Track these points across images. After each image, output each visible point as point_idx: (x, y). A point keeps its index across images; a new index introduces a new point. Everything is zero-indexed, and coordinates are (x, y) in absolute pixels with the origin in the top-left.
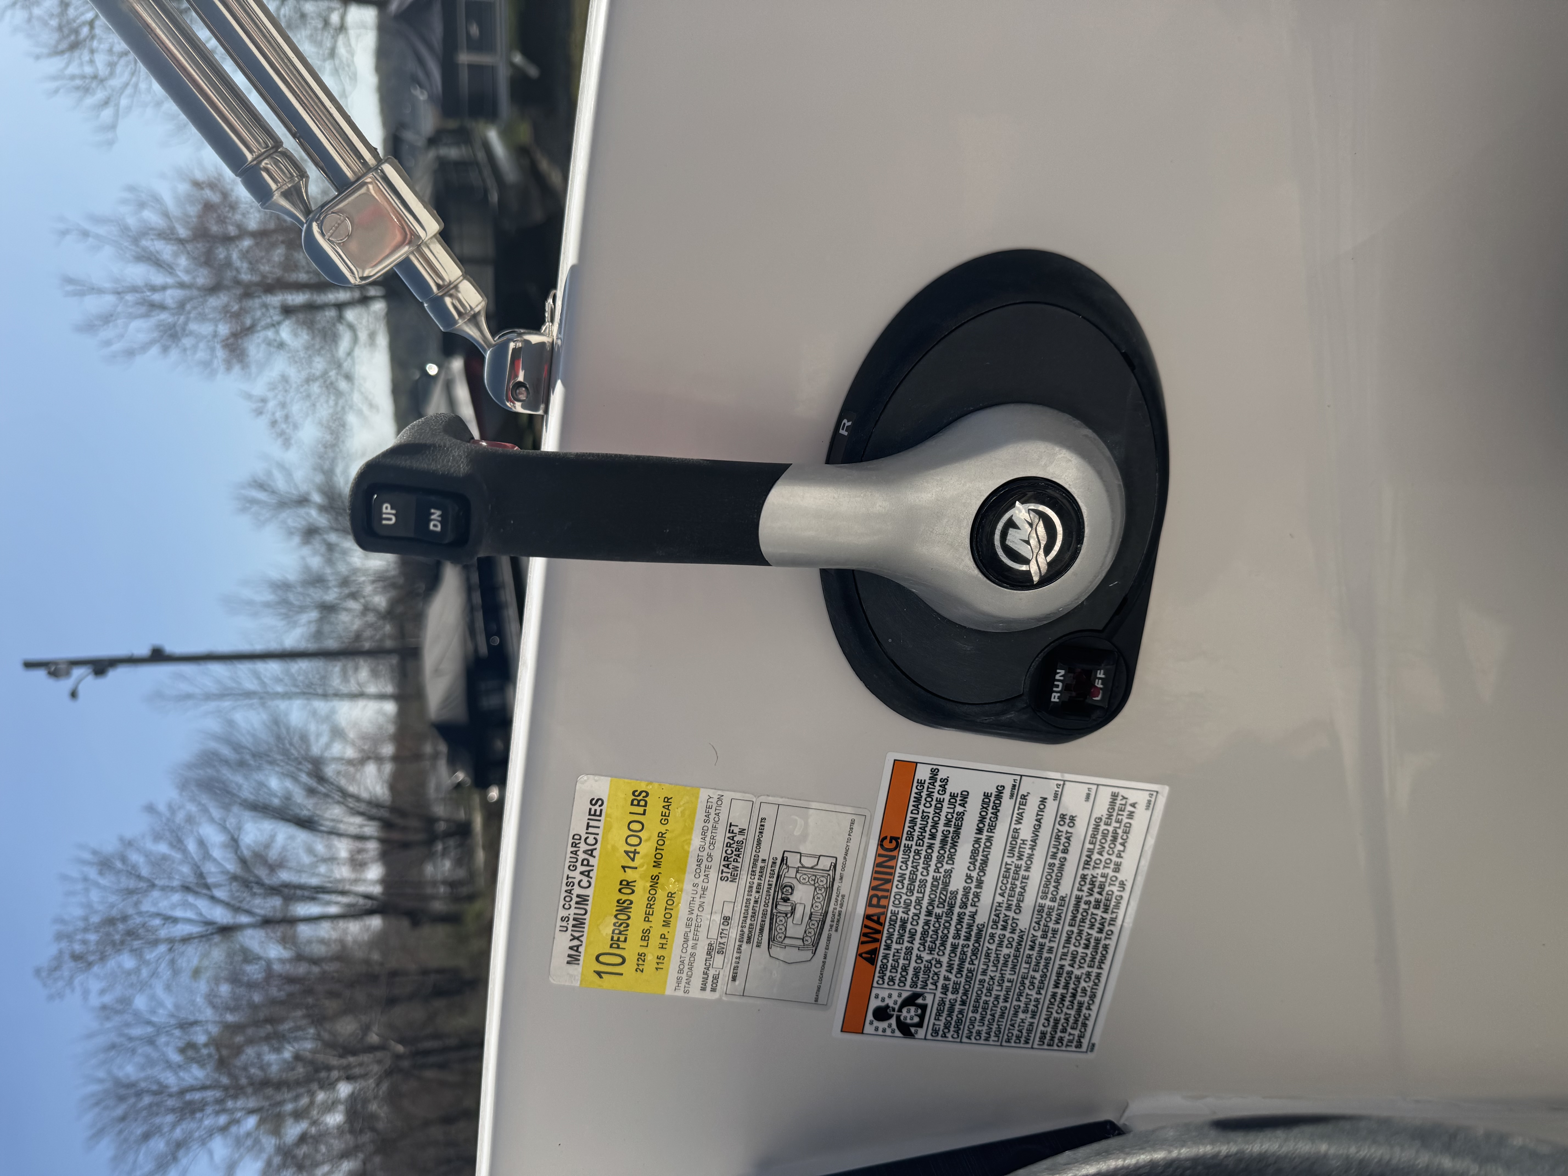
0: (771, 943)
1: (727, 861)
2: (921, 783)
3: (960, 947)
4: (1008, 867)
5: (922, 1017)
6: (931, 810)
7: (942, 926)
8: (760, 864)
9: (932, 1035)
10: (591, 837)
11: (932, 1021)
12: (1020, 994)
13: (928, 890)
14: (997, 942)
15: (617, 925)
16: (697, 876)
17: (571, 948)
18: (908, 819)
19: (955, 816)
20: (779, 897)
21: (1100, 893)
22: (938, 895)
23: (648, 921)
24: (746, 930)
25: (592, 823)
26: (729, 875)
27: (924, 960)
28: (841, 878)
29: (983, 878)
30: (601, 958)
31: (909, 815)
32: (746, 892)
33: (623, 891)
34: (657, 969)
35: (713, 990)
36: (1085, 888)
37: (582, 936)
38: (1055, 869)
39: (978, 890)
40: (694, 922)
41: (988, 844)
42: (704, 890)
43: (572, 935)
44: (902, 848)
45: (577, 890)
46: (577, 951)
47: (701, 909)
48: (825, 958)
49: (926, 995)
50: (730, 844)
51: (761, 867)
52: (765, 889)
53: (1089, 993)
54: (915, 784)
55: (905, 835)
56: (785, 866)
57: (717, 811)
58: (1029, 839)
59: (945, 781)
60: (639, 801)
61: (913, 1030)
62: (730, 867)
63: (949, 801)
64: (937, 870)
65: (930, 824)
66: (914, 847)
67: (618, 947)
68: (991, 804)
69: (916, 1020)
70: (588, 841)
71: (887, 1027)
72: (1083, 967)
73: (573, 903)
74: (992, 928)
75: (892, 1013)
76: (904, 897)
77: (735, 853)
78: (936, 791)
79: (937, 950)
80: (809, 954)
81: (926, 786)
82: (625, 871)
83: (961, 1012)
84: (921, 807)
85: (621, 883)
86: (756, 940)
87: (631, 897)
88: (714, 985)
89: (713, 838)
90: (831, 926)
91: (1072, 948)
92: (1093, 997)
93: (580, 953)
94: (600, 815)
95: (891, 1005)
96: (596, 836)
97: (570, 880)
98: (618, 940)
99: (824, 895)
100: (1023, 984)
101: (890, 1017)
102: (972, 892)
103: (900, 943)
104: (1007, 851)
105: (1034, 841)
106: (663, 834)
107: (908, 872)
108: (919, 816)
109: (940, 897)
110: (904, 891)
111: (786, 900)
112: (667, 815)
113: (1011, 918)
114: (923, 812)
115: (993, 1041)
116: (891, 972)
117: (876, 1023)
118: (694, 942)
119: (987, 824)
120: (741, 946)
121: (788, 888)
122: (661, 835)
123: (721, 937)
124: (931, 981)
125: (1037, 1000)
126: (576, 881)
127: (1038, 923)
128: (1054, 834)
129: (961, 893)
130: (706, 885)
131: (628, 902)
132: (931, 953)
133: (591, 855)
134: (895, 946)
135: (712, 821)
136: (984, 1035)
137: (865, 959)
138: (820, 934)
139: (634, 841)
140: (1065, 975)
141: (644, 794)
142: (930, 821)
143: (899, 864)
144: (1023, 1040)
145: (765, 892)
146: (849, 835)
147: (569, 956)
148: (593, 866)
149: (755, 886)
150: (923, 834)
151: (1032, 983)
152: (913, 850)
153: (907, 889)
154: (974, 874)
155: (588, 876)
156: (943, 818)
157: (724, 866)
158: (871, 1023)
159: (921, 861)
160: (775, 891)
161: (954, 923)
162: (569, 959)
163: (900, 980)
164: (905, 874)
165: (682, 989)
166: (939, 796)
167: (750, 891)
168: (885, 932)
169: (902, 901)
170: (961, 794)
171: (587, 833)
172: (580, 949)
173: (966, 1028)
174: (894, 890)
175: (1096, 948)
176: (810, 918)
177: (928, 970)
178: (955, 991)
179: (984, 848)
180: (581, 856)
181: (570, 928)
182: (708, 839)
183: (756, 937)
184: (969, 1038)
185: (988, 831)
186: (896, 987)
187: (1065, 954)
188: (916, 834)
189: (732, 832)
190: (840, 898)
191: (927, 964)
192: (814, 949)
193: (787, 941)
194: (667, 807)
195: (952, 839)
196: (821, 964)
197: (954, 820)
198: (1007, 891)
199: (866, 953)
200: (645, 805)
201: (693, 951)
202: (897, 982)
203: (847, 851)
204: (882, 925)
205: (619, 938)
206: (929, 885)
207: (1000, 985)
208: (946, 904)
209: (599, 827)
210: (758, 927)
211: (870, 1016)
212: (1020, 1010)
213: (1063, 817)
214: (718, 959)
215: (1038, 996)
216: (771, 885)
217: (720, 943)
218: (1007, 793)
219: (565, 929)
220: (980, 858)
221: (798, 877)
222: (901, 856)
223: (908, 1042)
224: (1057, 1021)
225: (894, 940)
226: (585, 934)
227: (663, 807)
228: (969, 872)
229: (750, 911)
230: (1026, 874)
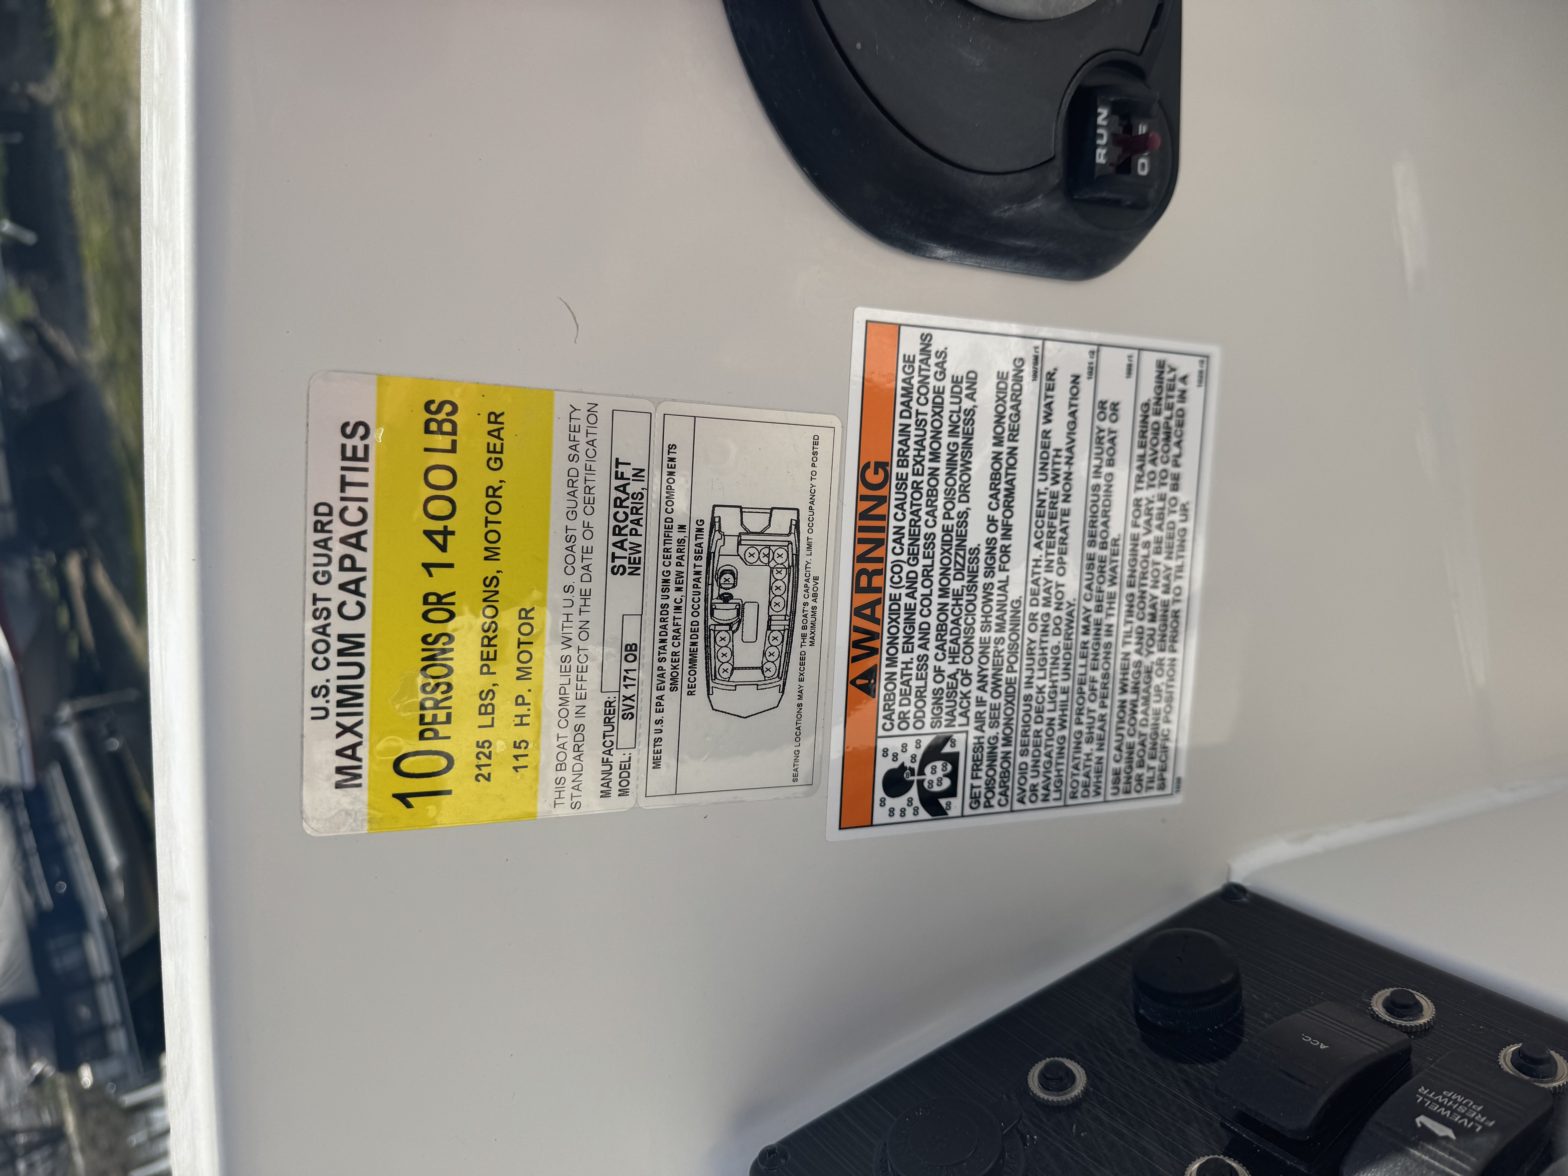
0: (712, 684)
1: (620, 534)
2: (909, 361)
3: (992, 645)
4: (1042, 497)
5: (953, 776)
6: (928, 409)
7: (964, 612)
8: (676, 535)
9: (972, 808)
10: (353, 506)
11: (969, 781)
12: (1080, 713)
13: (938, 550)
14: (1040, 628)
15: (428, 689)
16: (569, 570)
17: (340, 753)
18: (897, 428)
19: (963, 417)
20: (715, 595)
21: (1159, 527)
22: (953, 558)
23: (489, 673)
24: (667, 666)
25: (351, 477)
26: (625, 562)
27: (946, 674)
28: (809, 547)
29: (1011, 521)
30: (405, 766)
31: (898, 421)
32: (660, 593)
33: (432, 616)
34: (516, 769)
35: (623, 792)
36: (1141, 521)
37: (360, 723)
38: (1101, 493)
39: (1007, 543)
40: (574, 663)
41: (1012, 461)
42: (586, 595)
43: (338, 724)
44: (894, 482)
45: (338, 626)
46: (353, 757)
47: (584, 636)
48: (800, 698)
49: (955, 736)
50: (622, 501)
51: (680, 541)
52: (691, 583)
53: (1164, 695)
54: (901, 364)
55: (895, 458)
56: (717, 536)
57: (591, 437)
58: (1064, 446)
59: (942, 354)
60: (440, 423)
61: (943, 802)
62: (627, 545)
63: (952, 392)
64: (947, 516)
65: (929, 435)
66: (911, 478)
67: (436, 736)
68: (1009, 392)
69: (947, 783)
70: (348, 516)
71: (906, 807)
72: (1152, 653)
73: (332, 655)
74: (1032, 605)
75: (911, 778)
76: (906, 568)
77: (632, 517)
78: (931, 374)
79: (962, 655)
80: (774, 693)
81: (917, 365)
82: (431, 575)
83: (1006, 758)
84: (914, 404)
85: (426, 602)
86: (686, 683)
87: (450, 627)
88: (624, 783)
89: (589, 490)
90: (804, 636)
91: (1137, 623)
92: (1170, 700)
93: (360, 760)
94: (365, 459)
95: (908, 764)
96: (362, 504)
97: (320, 605)
98: (434, 721)
99: (786, 580)
100: (1081, 693)
101: (908, 786)
102: (998, 545)
103: (908, 652)
104: (1037, 471)
105: (1070, 450)
106: (495, 490)
107: (905, 523)
108: (912, 422)
109: (956, 562)
110: (904, 557)
111: (726, 598)
112: (498, 449)
113: (1054, 584)
114: (918, 413)
115: (1055, 799)
116: (901, 705)
117: (890, 802)
118: (580, 703)
119: (1006, 426)
120: (661, 698)
121: (727, 576)
122: (493, 493)
123: (626, 686)
124: (959, 710)
125: (1102, 718)
126: (333, 606)
127: (1089, 587)
128: (1095, 436)
129: (983, 550)
130: (587, 586)
131: (444, 639)
132: (954, 663)
133: (358, 546)
134: (902, 657)
135: (583, 457)
136: (1041, 792)
137: (860, 687)
138: (788, 654)
139: (439, 507)
140: (1132, 669)
141: (448, 408)
142: (929, 428)
143: (893, 510)
144: (1092, 789)
145: (691, 589)
146: (813, 465)
147: (339, 770)
148: (363, 570)
149: (672, 578)
150: (922, 453)
151: (1093, 690)
152: (909, 483)
153: (909, 554)
154: (998, 515)
155: (357, 592)
156: (946, 422)
157: (614, 545)
158: (883, 803)
159: (923, 501)
160: (707, 584)
161: (979, 602)
162: (340, 777)
163: (915, 717)
164: (903, 528)
165: (567, 801)
166: (938, 384)
167: (665, 590)
168: (886, 634)
169: (903, 575)
170: (967, 377)
171: (343, 499)
172: (360, 752)
173: (1016, 785)
174: (891, 558)
175: (1164, 617)
176: (769, 628)
177: (953, 688)
178: (994, 725)
179: (1007, 468)
180: (338, 550)
181: (333, 709)
182: (580, 494)
183: (686, 676)
184: (1021, 801)
185: (1009, 440)
186: (911, 730)
187: (1128, 634)
188: (911, 453)
189: (622, 478)
190: (811, 584)
191: (950, 681)
192: (781, 683)
193: (738, 676)
194: (495, 434)
195: (963, 457)
196: (796, 709)
197: (961, 423)
198: (1045, 539)
199: (861, 677)
200: (454, 432)
201: (579, 721)
202: (911, 721)
203: (813, 495)
204: (878, 622)
205: (435, 716)
206: (938, 542)
207: (1053, 701)
208: (965, 572)
209: (365, 485)
210: (687, 657)
211: (879, 792)
212: (1083, 740)
213: (1103, 403)
214: (626, 727)
215: (1103, 711)
216: (697, 573)
217: (627, 698)
218: (1028, 370)
219: (322, 713)
220: (1003, 486)
221: (741, 553)
222: (893, 496)
223: (940, 825)
224: (1131, 747)
225: (900, 647)
226: (366, 718)
227: (489, 433)
228: (992, 513)
229: (670, 628)
230: (1065, 506)
